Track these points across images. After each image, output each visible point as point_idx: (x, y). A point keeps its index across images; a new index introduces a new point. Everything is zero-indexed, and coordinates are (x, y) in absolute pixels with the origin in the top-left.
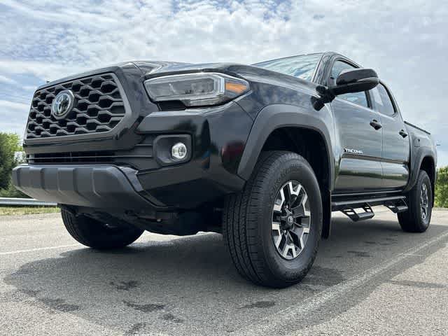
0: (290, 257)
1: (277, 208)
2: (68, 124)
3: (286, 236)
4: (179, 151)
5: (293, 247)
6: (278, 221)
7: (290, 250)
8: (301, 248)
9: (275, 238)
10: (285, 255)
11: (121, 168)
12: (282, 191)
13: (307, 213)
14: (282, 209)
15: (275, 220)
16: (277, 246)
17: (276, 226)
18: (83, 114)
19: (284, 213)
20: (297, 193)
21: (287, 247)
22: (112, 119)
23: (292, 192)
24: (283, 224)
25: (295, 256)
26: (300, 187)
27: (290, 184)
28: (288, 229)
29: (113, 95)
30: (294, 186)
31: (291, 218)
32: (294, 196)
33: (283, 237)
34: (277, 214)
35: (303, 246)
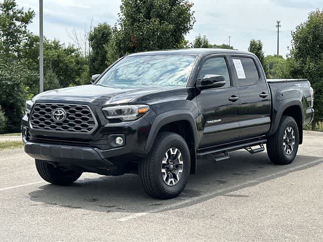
0: (171, 185)
1: (164, 162)
2: (63, 125)
3: (169, 175)
4: (119, 141)
5: (173, 180)
6: (165, 168)
7: (171, 182)
8: (177, 180)
9: (163, 176)
10: (168, 184)
11: (95, 149)
12: (166, 154)
13: (181, 162)
14: (167, 161)
15: (163, 168)
16: (164, 179)
17: (163, 171)
18: (72, 122)
19: (168, 164)
20: (175, 153)
21: (170, 180)
22: (89, 127)
23: (172, 153)
24: (168, 169)
25: (174, 184)
26: (176, 150)
27: (171, 149)
28: (170, 171)
29: (88, 116)
30: (173, 150)
31: (172, 166)
32: (174, 155)
33: (168, 175)
34: (164, 164)
35: (178, 179)
